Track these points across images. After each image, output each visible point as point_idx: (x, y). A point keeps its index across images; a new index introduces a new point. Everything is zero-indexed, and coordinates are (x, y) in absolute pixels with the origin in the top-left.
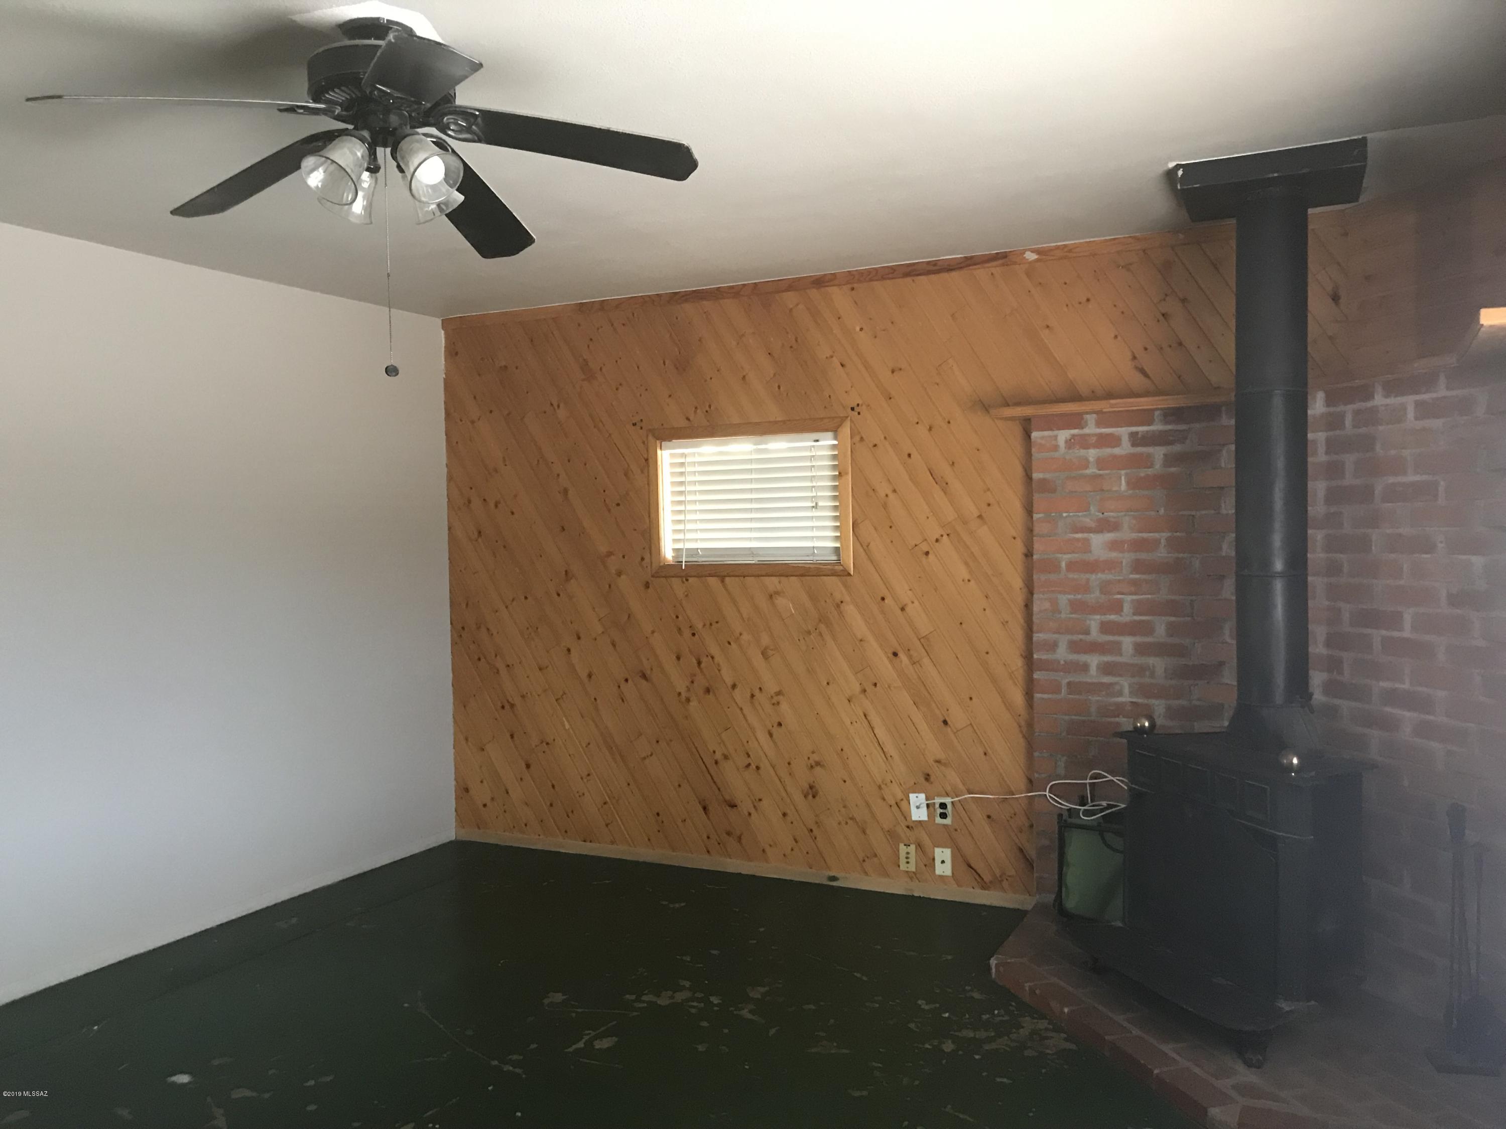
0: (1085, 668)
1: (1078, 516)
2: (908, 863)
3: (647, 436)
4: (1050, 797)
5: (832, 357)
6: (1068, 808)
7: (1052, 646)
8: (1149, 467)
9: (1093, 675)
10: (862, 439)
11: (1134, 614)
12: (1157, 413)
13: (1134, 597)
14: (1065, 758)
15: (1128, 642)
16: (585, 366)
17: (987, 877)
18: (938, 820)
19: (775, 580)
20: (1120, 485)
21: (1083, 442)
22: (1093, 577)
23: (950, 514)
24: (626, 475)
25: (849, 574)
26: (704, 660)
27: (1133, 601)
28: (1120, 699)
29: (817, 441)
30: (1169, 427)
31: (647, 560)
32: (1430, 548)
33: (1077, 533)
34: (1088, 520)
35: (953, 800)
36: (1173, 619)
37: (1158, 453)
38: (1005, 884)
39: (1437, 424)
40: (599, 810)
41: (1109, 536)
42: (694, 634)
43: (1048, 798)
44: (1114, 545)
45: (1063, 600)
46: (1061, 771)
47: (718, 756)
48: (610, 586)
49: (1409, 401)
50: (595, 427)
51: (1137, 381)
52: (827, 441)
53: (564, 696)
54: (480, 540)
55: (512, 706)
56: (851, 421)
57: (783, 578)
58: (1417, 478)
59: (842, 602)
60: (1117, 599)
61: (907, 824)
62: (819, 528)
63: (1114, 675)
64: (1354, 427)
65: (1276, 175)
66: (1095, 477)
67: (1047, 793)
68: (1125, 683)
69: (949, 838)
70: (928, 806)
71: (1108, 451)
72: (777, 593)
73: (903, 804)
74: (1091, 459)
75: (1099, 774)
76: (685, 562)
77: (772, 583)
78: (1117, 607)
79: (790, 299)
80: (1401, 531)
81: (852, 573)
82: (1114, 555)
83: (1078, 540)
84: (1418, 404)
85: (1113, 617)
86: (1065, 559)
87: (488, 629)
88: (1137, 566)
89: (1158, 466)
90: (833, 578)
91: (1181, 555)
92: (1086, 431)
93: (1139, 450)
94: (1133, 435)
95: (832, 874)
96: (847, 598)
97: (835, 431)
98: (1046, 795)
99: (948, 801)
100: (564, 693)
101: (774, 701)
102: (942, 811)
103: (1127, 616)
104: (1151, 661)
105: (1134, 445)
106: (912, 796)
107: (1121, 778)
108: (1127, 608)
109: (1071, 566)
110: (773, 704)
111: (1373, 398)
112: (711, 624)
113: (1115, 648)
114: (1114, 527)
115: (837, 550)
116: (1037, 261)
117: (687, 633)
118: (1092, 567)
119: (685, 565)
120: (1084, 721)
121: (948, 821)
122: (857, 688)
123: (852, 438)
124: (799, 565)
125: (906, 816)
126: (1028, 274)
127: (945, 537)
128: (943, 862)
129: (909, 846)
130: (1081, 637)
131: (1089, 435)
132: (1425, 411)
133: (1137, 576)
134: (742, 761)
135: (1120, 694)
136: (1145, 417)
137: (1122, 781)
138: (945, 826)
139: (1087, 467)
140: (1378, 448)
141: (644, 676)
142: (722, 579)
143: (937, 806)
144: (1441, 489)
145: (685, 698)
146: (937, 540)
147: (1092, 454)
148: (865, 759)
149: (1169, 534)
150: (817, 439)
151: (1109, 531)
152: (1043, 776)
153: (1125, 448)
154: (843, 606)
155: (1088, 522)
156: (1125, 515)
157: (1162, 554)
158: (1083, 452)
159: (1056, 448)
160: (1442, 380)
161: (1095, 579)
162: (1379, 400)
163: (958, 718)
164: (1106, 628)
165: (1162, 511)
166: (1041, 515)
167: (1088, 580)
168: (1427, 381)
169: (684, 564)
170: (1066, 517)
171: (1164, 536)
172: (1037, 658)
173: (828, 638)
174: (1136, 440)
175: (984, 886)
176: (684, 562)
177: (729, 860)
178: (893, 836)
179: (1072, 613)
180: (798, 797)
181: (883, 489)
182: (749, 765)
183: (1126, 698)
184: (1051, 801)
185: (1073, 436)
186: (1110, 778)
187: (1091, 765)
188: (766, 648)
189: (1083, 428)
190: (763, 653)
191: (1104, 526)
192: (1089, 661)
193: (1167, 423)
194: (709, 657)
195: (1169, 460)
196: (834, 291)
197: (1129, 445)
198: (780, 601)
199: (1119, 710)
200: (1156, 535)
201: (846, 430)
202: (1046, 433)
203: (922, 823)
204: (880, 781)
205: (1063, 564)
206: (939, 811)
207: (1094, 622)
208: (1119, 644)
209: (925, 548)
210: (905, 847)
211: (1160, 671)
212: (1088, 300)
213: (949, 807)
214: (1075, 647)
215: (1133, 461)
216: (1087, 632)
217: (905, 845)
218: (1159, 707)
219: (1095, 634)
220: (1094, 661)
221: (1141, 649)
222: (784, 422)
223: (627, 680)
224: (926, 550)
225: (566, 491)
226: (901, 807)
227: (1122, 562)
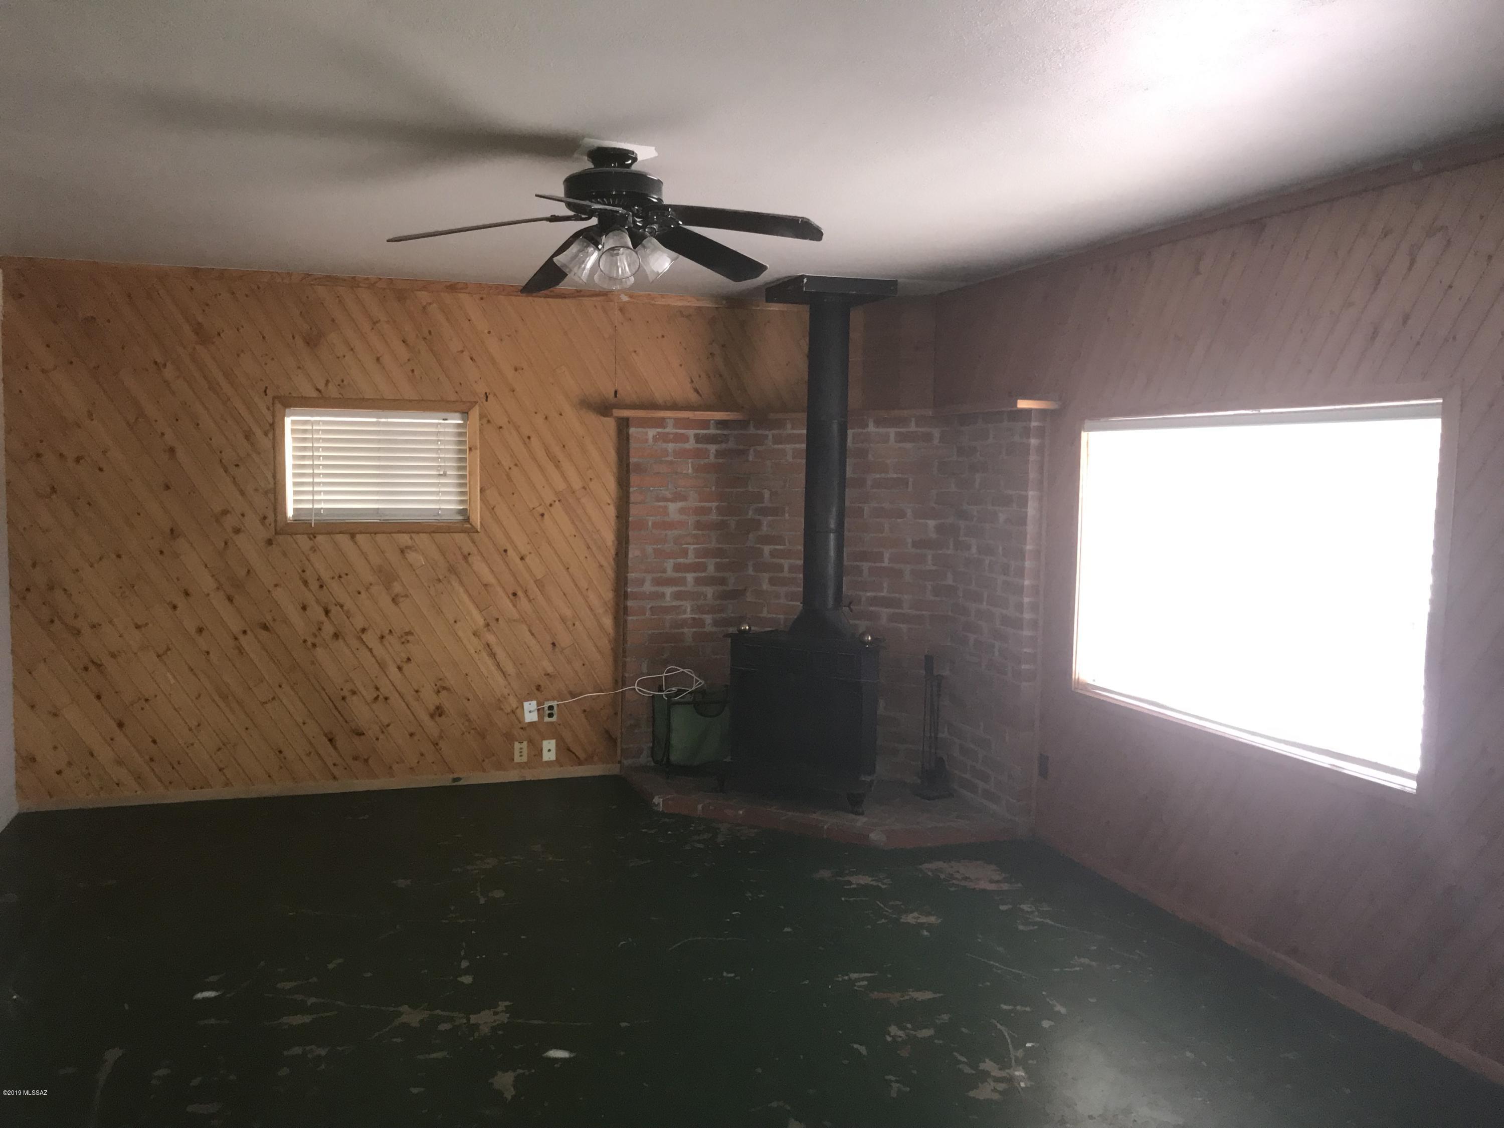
0: (663, 595)
1: (661, 490)
2: (521, 756)
3: (273, 404)
4: (639, 690)
5: (462, 351)
6: (651, 695)
7: (641, 582)
8: (707, 458)
9: (668, 601)
10: (489, 421)
11: (696, 558)
12: (712, 422)
13: (695, 546)
14: (647, 660)
15: (690, 577)
16: (198, 329)
17: (582, 756)
18: (547, 719)
19: (406, 537)
20: (688, 469)
21: (664, 438)
22: (669, 533)
23: (561, 486)
24: (247, 437)
25: (477, 532)
26: (334, 610)
27: (694, 549)
28: (684, 616)
29: (446, 419)
30: (719, 432)
31: (271, 519)
32: (902, 514)
33: (659, 502)
34: (667, 493)
35: (559, 703)
36: (718, 560)
37: (713, 448)
38: (596, 758)
39: (908, 446)
40: (211, 757)
41: (680, 504)
42: (321, 586)
43: (638, 691)
44: (682, 511)
45: (649, 549)
46: (645, 670)
47: (346, 693)
48: (226, 543)
49: (892, 432)
50: (209, 388)
51: (693, 397)
52: (455, 420)
53: (169, 653)
54: (54, 497)
55: (99, 666)
56: (480, 406)
57: (413, 535)
58: (895, 476)
59: (469, 554)
60: (684, 548)
61: (520, 726)
62: (444, 493)
63: (682, 600)
64: (853, 443)
65: (854, 293)
66: (671, 463)
67: (636, 687)
68: (688, 605)
69: (553, 732)
70: (538, 710)
71: (679, 445)
72: (408, 547)
73: (518, 711)
74: (670, 451)
75: (672, 668)
76: (315, 520)
77: (404, 539)
78: (685, 553)
79: (424, 297)
80: (883, 505)
81: (479, 530)
82: (684, 517)
83: (660, 507)
84: (897, 434)
85: (681, 560)
86: (650, 520)
87: (65, 590)
88: (698, 525)
89: (712, 458)
90: (462, 535)
91: (725, 518)
92: (667, 430)
93: (700, 446)
94: (696, 436)
95: (456, 776)
96: (474, 550)
97: (465, 414)
98: (635, 688)
99: (554, 703)
100: (168, 649)
101: (403, 640)
102: (550, 712)
103: (691, 559)
104: (704, 589)
105: (697, 442)
106: (526, 704)
107: (690, 670)
108: (691, 555)
109: (655, 525)
110: (403, 643)
111: (868, 426)
112: (340, 577)
113: (681, 582)
114: (684, 498)
115: (462, 512)
116: (628, 302)
117: (314, 586)
118: (670, 525)
119: (315, 523)
120: (661, 633)
121: (554, 719)
122: (481, 622)
123: (480, 419)
124: (430, 524)
125: (520, 720)
126: (621, 310)
127: (557, 502)
128: (549, 750)
129: (522, 742)
130: (659, 575)
131: (668, 433)
132: (903, 438)
133: (698, 532)
134: (369, 695)
135: (685, 612)
136: (705, 424)
137: (689, 671)
138: (552, 723)
139: (667, 456)
140: (870, 456)
141: (265, 627)
142: (353, 536)
143: (546, 708)
144: (910, 483)
145: (311, 645)
146: (551, 505)
147: (671, 446)
148: (487, 680)
149: (718, 504)
150: (446, 418)
151: (681, 501)
152: (632, 675)
153: (691, 444)
154: (470, 559)
155: (668, 494)
156: (691, 490)
157: (714, 517)
158: (664, 445)
159: (646, 441)
160: (913, 424)
161: (671, 533)
162: (872, 428)
163: (564, 639)
164: (678, 568)
165: (714, 488)
166: (635, 489)
167: (666, 535)
168: (903, 421)
169: (313, 522)
170: (653, 490)
171: (714, 504)
172: (631, 591)
173: (456, 584)
174: (698, 439)
175: (580, 763)
176: (313, 521)
177: (356, 781)
178: (510, 738)
179: (655, 558)
180: (425, 717)
181: (507, 462)
182: (378, 696)
183: (688, 616)
184: (640, 693)
185: (659, 433)
186: (682, 670)
187: (666, 663)
188: (397, 595)
189: (665, 428)
190: (393, 600)
191: (678, 497)
192: (665, 591)
193: (718, 429)
194: (338, 606)
195: (719, 454)
196: (463, 297)
197: (694, 441)
198: (412, 556)
199: (683, 624)
200: (710, 504)
201: (475, 413)
202: (640, 430)
203: (534, 723)
204: (499, 696)
205: (650, 524)
206: (548, 712)
207: (669, 564)
208: (685, 578)
209: (541, 510)
210: (519, 744)
211: (710, 596)
212: (663, 336)
213: (555, 708)
214: (658, 582)
215: (698, 454)
216: (664, 571)
217: (519, 743)
218: (708, 619)
219: (670, 573)
220: (669, 591)
221: (698, 581)
222: (419, 401)
223: (245, 632)
224: (541, 512)
225: (172, 451)
226: (516, 713)
227: (688, 523)
